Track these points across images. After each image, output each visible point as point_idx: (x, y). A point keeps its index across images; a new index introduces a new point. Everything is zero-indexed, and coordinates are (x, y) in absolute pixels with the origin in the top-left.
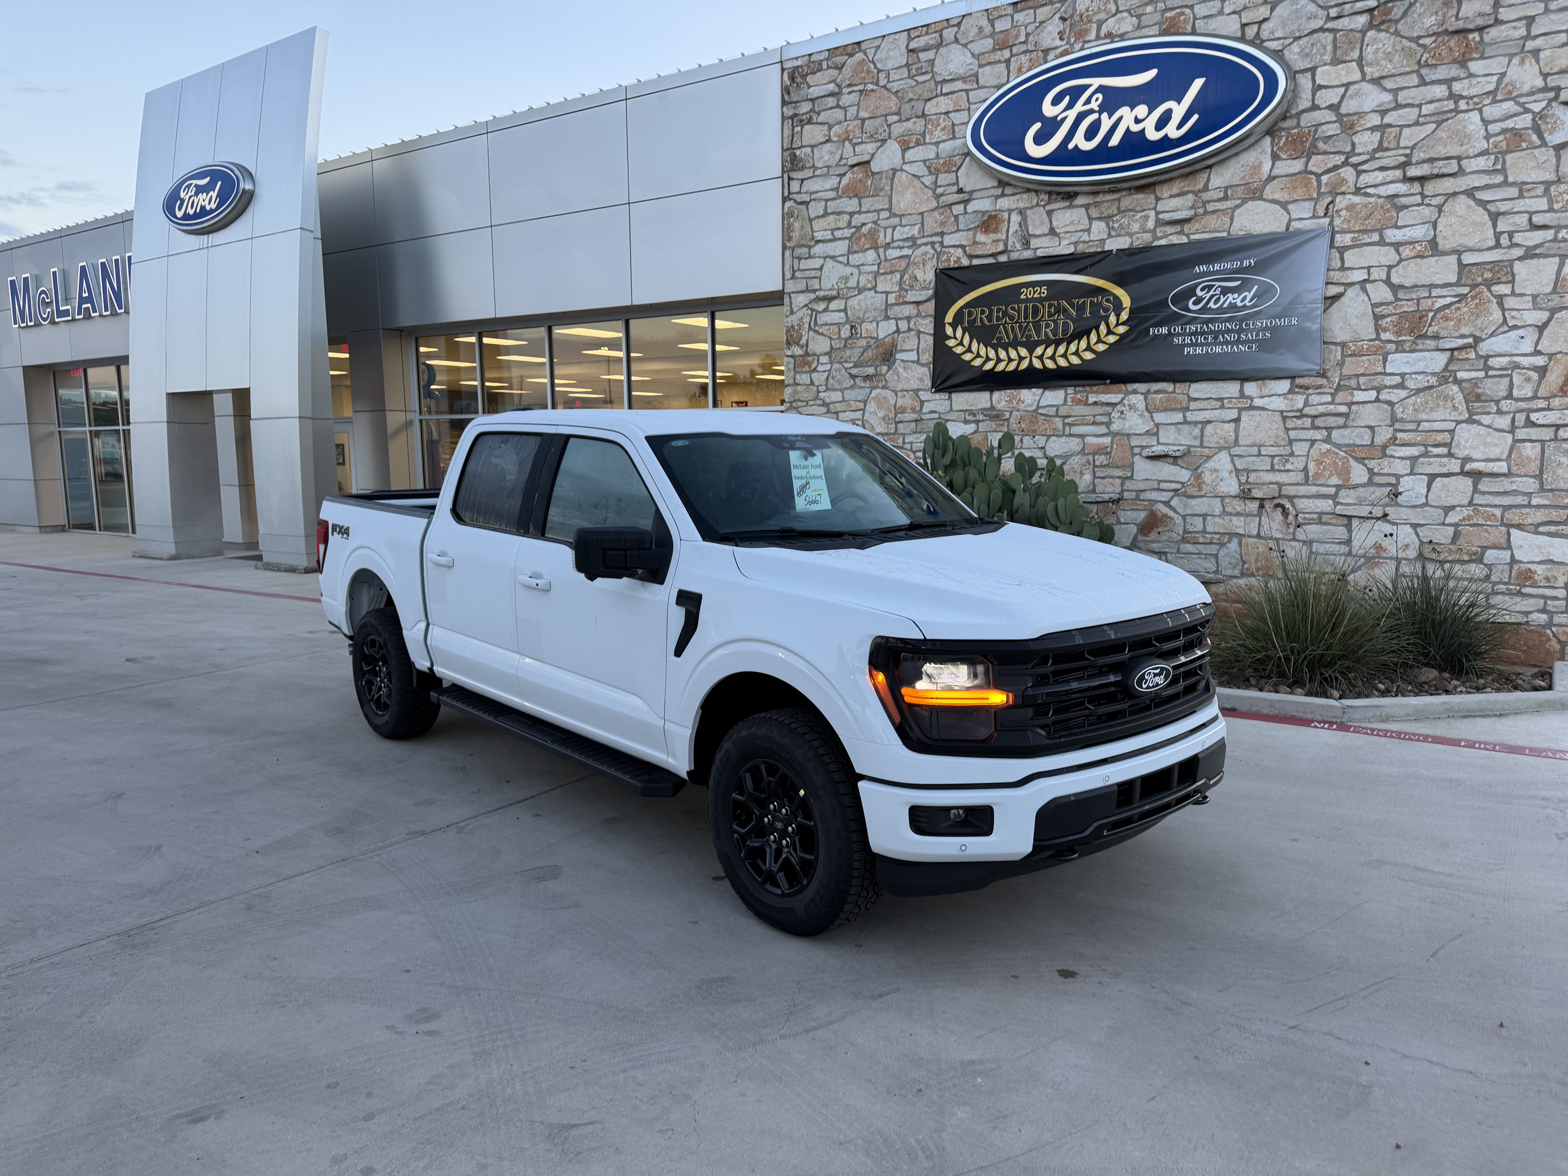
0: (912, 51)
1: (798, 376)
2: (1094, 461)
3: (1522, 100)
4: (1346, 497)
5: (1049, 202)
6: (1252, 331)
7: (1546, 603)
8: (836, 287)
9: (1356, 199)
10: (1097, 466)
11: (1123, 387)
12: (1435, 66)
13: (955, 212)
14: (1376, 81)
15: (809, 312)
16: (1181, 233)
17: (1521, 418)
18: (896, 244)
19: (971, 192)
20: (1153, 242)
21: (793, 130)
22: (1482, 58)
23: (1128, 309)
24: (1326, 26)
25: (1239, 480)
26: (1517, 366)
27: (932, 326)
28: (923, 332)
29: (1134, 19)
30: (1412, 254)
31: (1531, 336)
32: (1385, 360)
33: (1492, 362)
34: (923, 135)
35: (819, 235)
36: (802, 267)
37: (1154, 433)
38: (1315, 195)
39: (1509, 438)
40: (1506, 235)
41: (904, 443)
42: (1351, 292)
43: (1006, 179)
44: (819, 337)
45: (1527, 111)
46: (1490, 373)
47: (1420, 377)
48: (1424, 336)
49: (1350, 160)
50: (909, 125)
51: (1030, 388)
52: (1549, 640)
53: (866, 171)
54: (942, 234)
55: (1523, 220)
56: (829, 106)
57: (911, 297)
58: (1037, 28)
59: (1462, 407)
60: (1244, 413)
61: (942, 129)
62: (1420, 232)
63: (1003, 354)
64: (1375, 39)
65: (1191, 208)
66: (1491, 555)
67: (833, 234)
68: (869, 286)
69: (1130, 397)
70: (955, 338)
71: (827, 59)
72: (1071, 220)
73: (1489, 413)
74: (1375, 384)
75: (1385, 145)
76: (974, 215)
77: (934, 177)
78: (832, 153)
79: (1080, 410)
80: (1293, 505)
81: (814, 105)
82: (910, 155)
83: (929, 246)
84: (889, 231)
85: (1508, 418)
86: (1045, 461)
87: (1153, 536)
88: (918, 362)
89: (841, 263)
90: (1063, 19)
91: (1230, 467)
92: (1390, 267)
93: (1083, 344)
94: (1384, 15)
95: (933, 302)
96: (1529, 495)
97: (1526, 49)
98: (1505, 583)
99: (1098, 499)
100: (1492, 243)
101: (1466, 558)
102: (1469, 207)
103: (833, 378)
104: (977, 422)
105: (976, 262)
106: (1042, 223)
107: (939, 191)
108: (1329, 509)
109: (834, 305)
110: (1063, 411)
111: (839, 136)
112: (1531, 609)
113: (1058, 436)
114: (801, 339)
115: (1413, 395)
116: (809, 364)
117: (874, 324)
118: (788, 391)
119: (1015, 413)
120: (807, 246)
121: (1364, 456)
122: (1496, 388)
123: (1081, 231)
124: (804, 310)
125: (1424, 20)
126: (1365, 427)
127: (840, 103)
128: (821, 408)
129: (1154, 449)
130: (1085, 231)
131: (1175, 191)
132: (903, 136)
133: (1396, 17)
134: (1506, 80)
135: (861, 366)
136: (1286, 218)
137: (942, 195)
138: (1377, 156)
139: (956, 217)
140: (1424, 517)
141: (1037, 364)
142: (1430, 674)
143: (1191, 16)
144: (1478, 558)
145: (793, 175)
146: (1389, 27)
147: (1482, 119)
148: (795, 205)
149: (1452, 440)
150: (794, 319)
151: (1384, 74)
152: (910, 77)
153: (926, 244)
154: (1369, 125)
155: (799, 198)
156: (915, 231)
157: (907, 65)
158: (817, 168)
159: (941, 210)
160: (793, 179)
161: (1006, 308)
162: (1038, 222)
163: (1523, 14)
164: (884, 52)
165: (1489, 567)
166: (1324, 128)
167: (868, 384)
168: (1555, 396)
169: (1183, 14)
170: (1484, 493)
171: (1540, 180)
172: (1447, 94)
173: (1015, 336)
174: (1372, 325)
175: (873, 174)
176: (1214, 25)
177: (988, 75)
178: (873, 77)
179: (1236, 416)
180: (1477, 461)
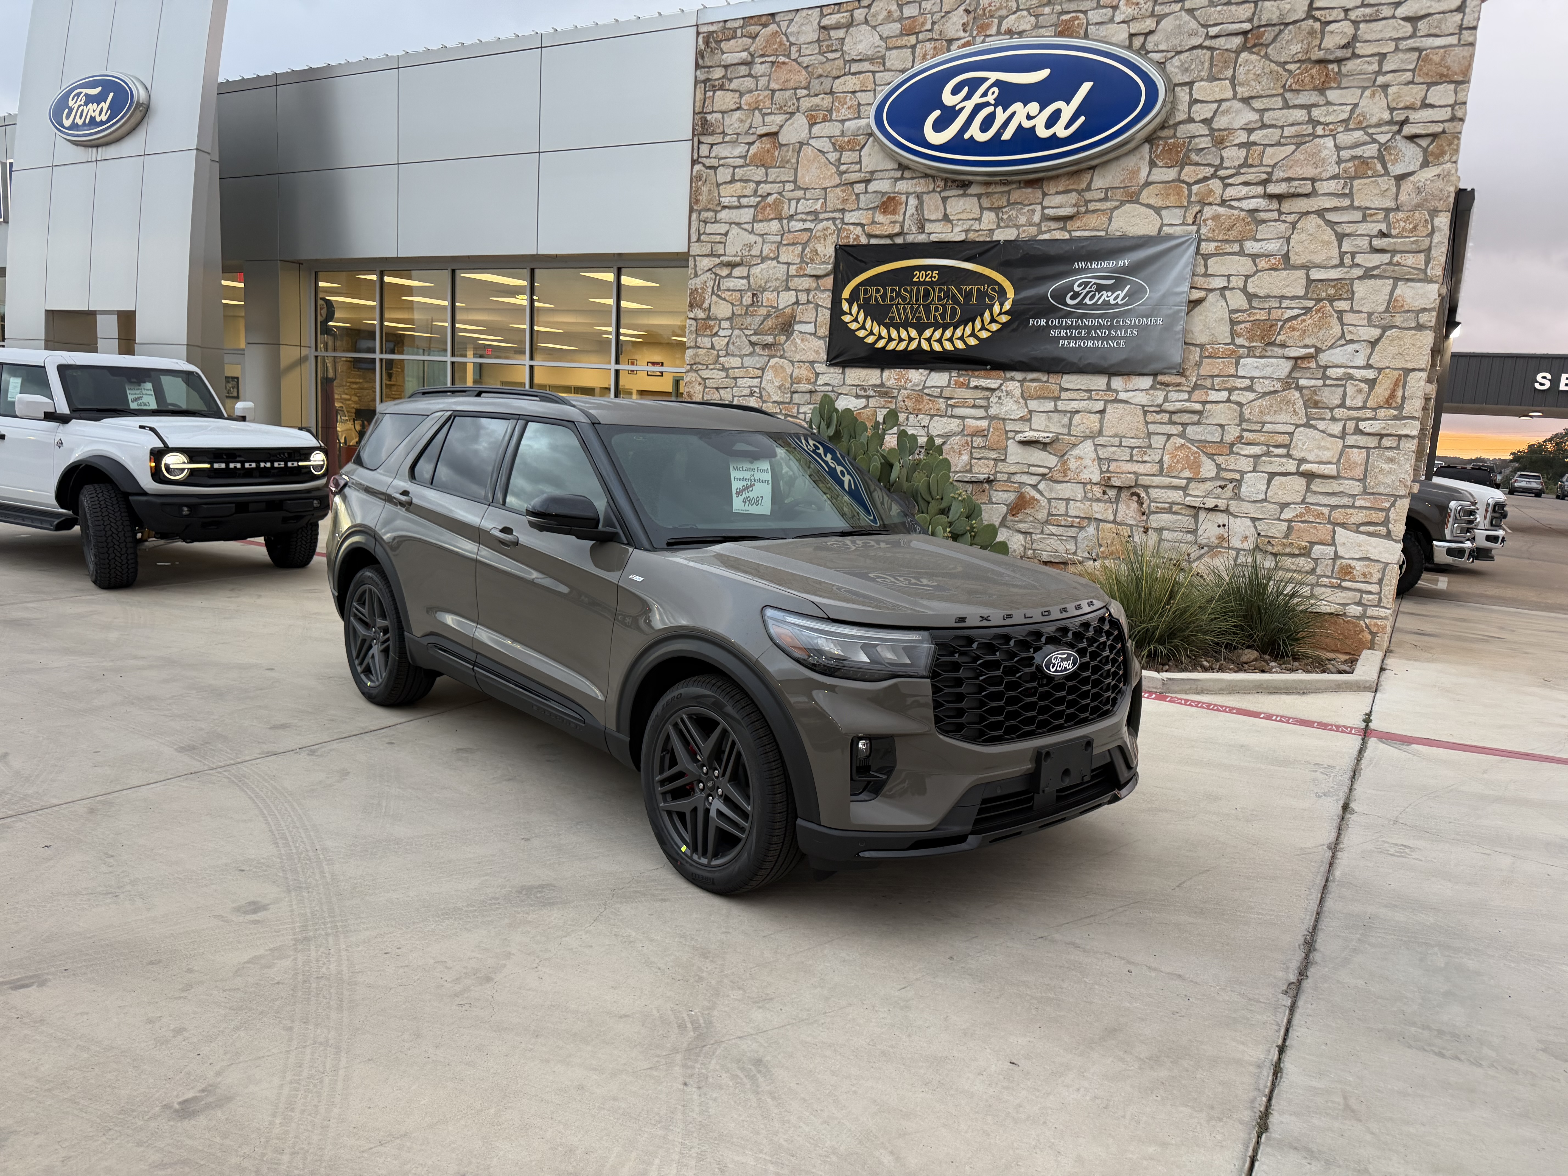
0: (824, 28)
1: (699, 339)
2: (972, 442)
3: (1371, 131)
4: (1197, 490)
5: (945, 189)
6: (1121, 328)
7: (1361, 597)
8: (740, 254)
9: (1221, 210)
10: (975, 448)
11: (1002, 374)
12: (1297, 91)
13: (856, 191)
14: (1246, 100)
15: (713, 276)
16: (1063, 229)
17: (1351, 425)
18: (799, 217)
19: (872, 173)
20: (1037, 236)
21: (705, 94)
22: (1339, 87)
23: (1011, 300)
24: (1205, 44)
25: (1101, 469)
26: (1351, 377)
27: (829, 300)
28: (821, 306)
29: (1033, 18)
30: (1267, 267)
31: (1365, 350)
32: (1237, 364)
33: (1330, 372)
34: (830, 111)
35: (725, 201)
36: (708, 231)
37: (1026, 419)
38: (1186, 204)
39: (1340, 443)
40: (1349, 255)
41: (798, 413)
42: (1212, 297)
43: (906, 162)
44: (722, 302)
45: (1375, 141)
46: (1328, 382)
47: (1267, 382)
48: (1272, 344)
49: (1219, 173)
50: (816, 100)
51: (918, 369)
52: (1362, 631)
53: (774, 142)
54: (843, 211)
55: (1364, 243)
56: (741, 74)
57: (809, 270)
58: (943, 17)
59: (1302, 412)
60: (1109, 406)
61: (849, 108)
62: (1272, 246)
63: (894, 334)
64: (1247, 61)
65: (1074, 206)
66: (1317, 550)
67: (739, 201)
68: (772, 255)
69: (1008, 383)
70: (851, 314)
71: (742, 27)
72: (964, 208)
73: (1324, 419)
74: (1228, 385)
75: (1250, 161)
76: (874, 195)
77: (838, 154)
78: (742, 121)
79: (962, 393)
80: (1148, 494)
81: (726, 72)
82: (816, 130)
83: (831, 222)
84: (793, 203)
85: (1341, 424)
86: (925, 439)
87: (1020, 516)
88: (815, 334)
89: (745, 230)
90: (967, 11)
91: (1093, 455)
92: (1247, 277)
93: (968, 330)
94: (1257, 38)
95: (832, 276)
96: (1354, 496)
97: (1377, 83)
98: (1328, 577)
99: (973, 479)
100: (1336, 262)
101: (1297, 552)
102: (1319, 226)
103: (733, 343)
104: (868, 397)
105: (873, 241)
106: (937, 209)
107: (843, 168)
108: (1179, 500)
109: (737, 272)
110: (946, 393)
111: (750, 105)
112: (1349, 602)
113: (940, 416)
114: (704, 302)
115: (1260, 397)
116: (711, 328)
117: (775, 294)
118: (689, 353)
119: (902, 391)
120: (713, 211)
121: (1214, 452)
122: (1332, 397)
123: (973, 219)
124: (708, 274)
125: (1291, 47)
126: (1216, 425)
127: (752, 72)
128: (720, 372)
129: (1026, 434)
130: (976, 219)
131: (1061, 188)
132: (811, 111)
133: (1266, 42)
134: (1358, 111)
135: (760, 334)
136: (1158, 222)
137: (845, 172)
138: (1242, 171)
139: (857, 195)
140: (1263, 513)
141: (925, 346)
142: (1250, 655)
143: (1085, 21)
144: (1306, 553)
145: (703, 139)
146: (1260, 50)
147: (1336, 146)
148: (703, 168)
149: (1291, 441)
150: (696, 283)
151: (1253, 95)
152: (821, 53)
153: (828, 219)
154: (1237, 142)
155: (708, 162)
156: (818, 206)
157: (818, 41)
158: (728, 134)
159: (844, 188)
160: (703, 143)
161: (900, 289)
162: (933, 207)
163: (1376, 50)
164: (797, 26)
165: (1316, 560)
166: (1197, 140)
167: (766, 352)
168: (1381, 407)
169: (1077, 18)
170: (1316, 493)
171: (1381, 206)
172: (1307, 119)
173: (907, 317)
174: (1228, 329)
175: (781, 145)
176: (1103, 31)
177: (895, 59)
178: (785, 50)
179: (1102, 408)
180: (1312, 463)
